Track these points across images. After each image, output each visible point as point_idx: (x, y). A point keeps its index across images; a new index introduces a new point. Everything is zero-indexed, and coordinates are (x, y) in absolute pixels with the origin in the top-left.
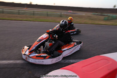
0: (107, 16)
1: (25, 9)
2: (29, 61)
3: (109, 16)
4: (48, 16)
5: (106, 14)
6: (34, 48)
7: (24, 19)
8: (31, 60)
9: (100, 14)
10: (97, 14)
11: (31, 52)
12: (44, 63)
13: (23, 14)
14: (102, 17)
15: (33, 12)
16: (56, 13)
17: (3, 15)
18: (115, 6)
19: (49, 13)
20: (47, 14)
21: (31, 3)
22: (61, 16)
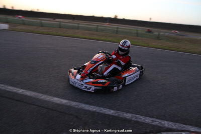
1: (107, 25)
4: (137, 36)
7: (102, 38)
13: (102, 30)
15: (116, 29)
17: (77, 31)
19: (139, 32)
20: (137, 34)
21: (116, 16)
22: (158, 38)
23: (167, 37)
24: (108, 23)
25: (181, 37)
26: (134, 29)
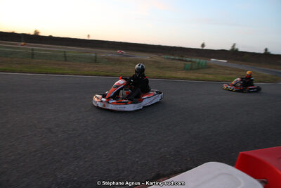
0: (190, 61)
1: (21, 45)
2: (108, 108)
3: (194, 62)
4: (66, 60)
5: (188, 59)
6: (112, 94)
8: (111, 107)
9: (177, 58)
10: (172, 57)
11: (109, 99)
12: (126, 109)
14: (181, 64)
15: (31, 51)
16: (87, 54)
18: (203, 45)
20: (65, 57)
21: (37, 33)
22: (96, 61)
23: (106, 58)
24: (23, 43)
25: (125, 58)
26: (61, 50)
